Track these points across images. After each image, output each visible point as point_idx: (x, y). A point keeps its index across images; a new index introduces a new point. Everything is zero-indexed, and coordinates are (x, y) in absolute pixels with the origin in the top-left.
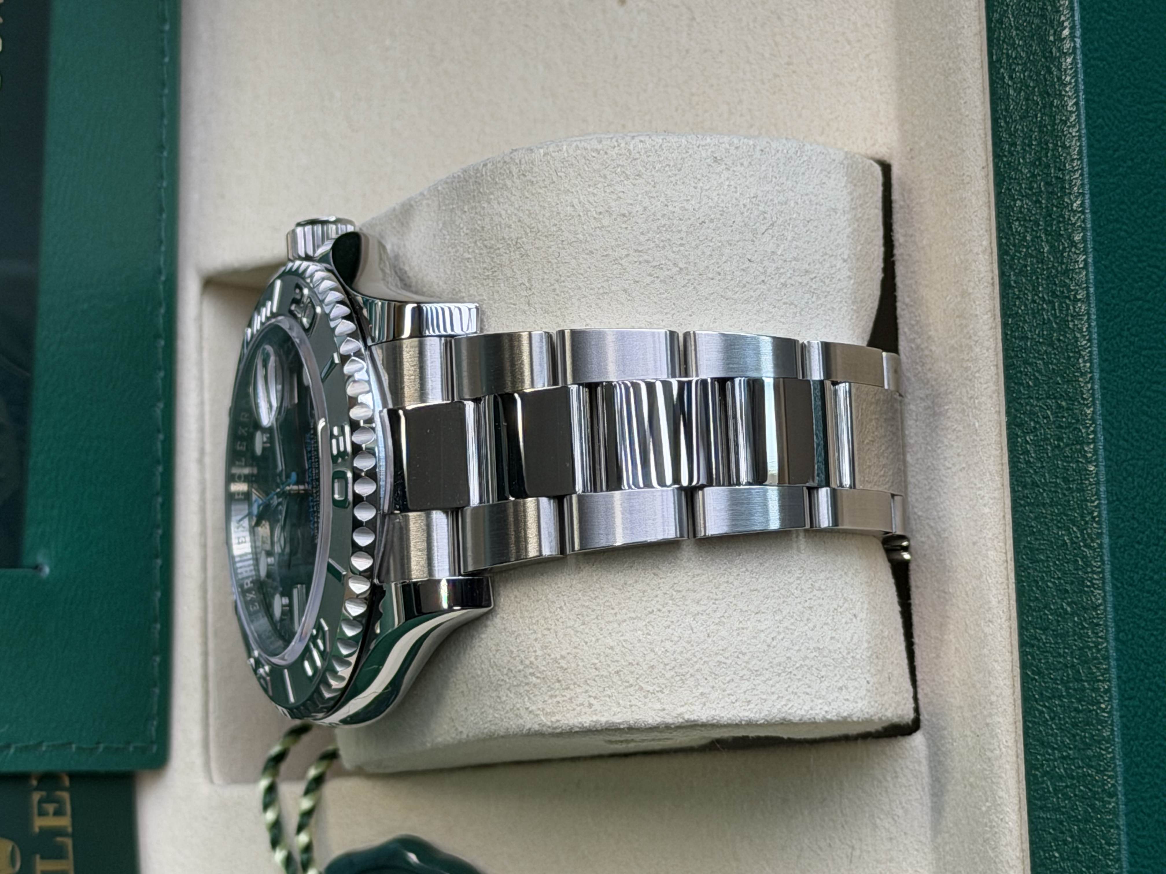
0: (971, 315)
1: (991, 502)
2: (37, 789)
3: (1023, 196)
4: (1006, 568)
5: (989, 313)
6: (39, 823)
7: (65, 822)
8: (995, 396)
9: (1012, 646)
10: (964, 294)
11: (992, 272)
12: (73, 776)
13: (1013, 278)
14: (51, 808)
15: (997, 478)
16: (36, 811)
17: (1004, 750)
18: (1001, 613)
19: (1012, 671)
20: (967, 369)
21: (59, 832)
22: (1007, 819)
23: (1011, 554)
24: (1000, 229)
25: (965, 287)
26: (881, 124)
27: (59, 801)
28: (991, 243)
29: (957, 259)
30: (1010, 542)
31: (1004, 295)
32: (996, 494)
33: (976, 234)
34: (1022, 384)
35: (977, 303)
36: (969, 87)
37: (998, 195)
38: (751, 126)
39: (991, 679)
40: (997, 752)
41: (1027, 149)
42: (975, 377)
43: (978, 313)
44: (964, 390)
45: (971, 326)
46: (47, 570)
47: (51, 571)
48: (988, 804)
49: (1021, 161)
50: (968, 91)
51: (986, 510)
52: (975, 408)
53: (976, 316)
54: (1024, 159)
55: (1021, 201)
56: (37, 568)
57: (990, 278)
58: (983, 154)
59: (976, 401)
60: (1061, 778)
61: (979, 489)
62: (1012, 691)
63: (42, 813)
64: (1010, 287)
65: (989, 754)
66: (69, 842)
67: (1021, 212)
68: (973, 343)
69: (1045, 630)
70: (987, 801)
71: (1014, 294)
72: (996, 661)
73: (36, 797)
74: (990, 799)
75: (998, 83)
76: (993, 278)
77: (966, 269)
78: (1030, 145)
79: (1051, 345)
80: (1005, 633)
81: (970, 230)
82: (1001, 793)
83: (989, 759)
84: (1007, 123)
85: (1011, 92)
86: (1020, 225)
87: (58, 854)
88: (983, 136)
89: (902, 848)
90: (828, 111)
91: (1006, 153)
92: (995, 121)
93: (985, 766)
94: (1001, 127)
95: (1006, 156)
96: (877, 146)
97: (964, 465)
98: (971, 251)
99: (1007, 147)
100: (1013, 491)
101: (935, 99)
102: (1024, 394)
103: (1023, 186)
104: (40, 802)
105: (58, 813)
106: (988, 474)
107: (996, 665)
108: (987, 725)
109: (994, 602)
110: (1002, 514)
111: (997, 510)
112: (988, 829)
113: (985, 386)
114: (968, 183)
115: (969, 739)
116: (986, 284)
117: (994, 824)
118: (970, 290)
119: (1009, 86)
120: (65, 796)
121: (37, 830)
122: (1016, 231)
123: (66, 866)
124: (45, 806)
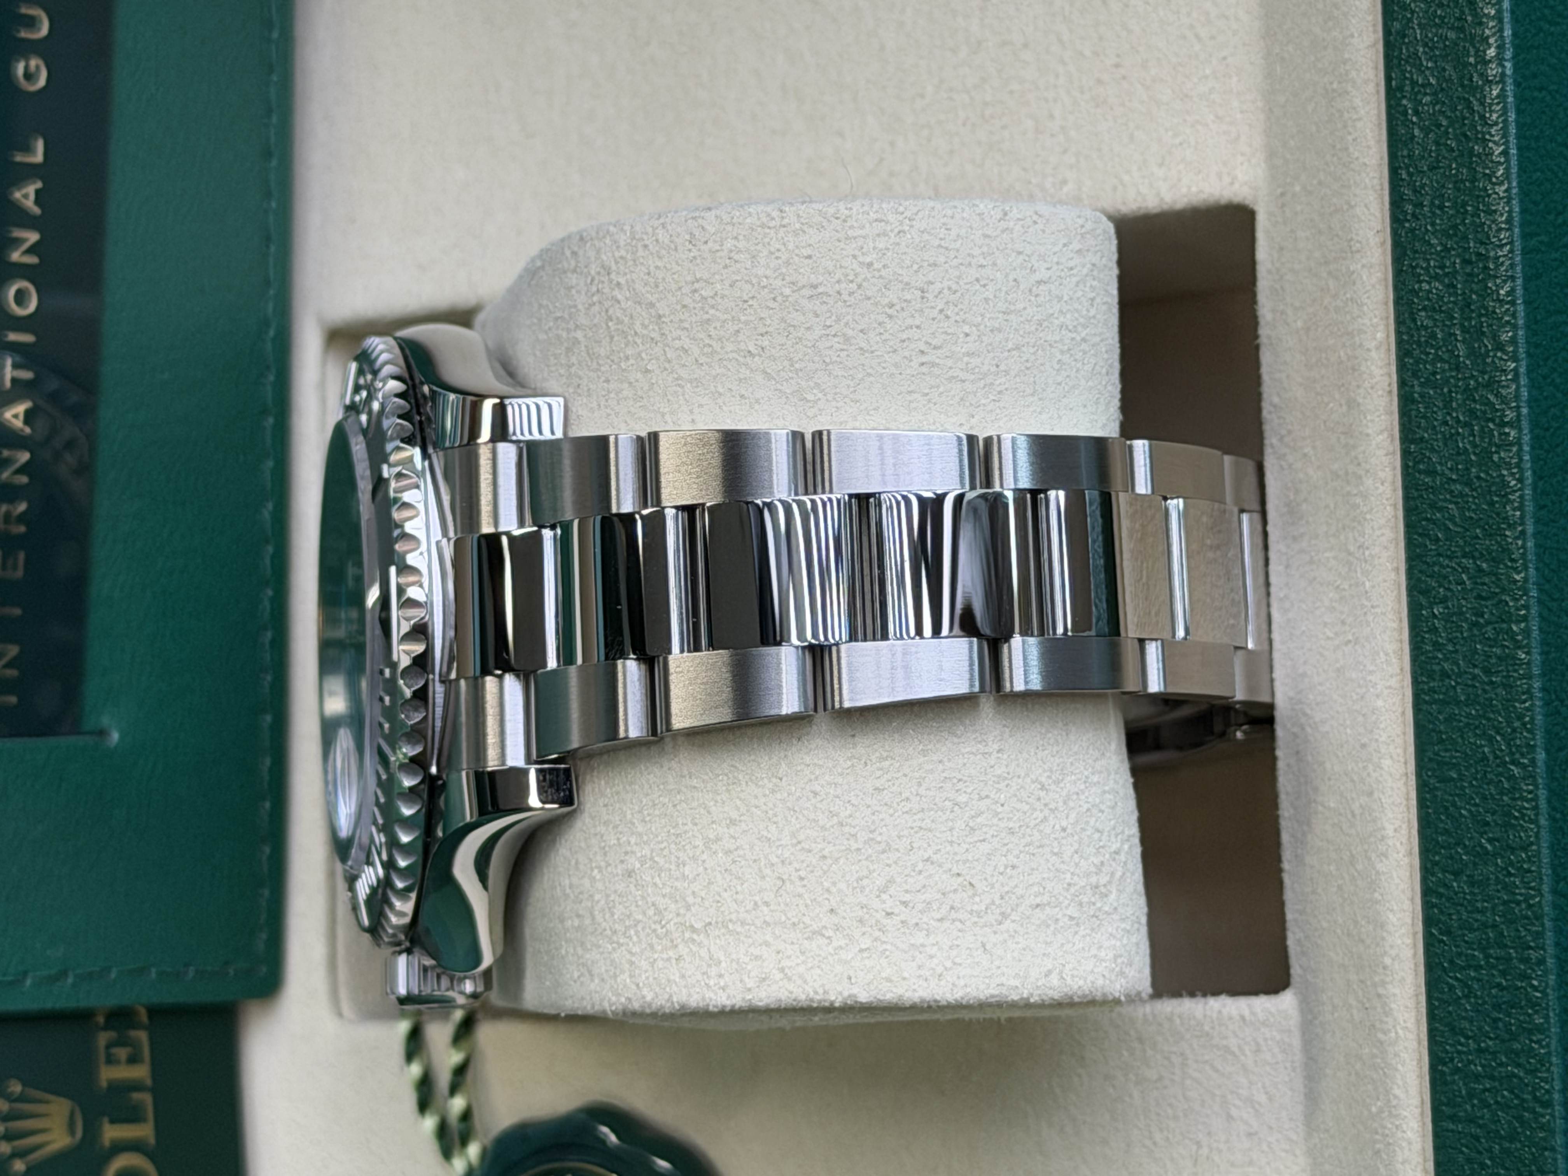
0: (1361, 433)
1: (1386, 692)
2: (106, 1028)
3: (1431, 277)
4: (1406, 784)
5: (1386, 434)
6: (108, 1074)
7: (141, 1072)
8: (1392, 547)
9: (1413, 890)
10: (1352, 404)
11: (1390, 375)
12: (154, 1012)
13: (1417, 389)
14: (122, 1053)
15: (1394, 660)
16: (102, 1057)
17: (1400, 1032)
18: (1398, 844)
19: (1413, 925)
20: (1356, 506)
21: (136, 1086)
22: (1405, 1127)
23: (1412, 767)
24: (1399, 322)
25: (1352, 394)
26: (1242, 154)
27: (135, 1045)
28: (1388, 336)
29: (1342, 354)
30: (1411, 749)
31: (1404, 413)
32: (1393, 682)
33: (1367, 321)
34: (1428, 536)
35: (1369, 418)
36: (1360, 119)
37: (1398, 273)
38: (1065, 151)
39: (1385, 934)
40: (1393, 1035)
41: (1438, 212)
42: (1365, 519)
43: (1370, 431)
44: (1350, 535)
45: (1362, 448)
46: (115, 736)
47: (122, 738)
48: (1379, 1103)
49: (1429, 227)
50: (1359, 125)
51: (1380, 703)
52: (1366, 561)
53: (1368, 435)
54: (1433, 224)
55: (1429, 283)
56: (102, 733)
57: (1387, 384)
58: (1378, 214)
59: (1367, 553)
60: (1477, 1077)
61: (1371, 672)
62: (1412, 951)
63: (111, 1060)
64: (1413, 401)
65: (1380, 1036)
66: (147, 1098)
67: (1429, 299)
68: (1363, 473)
69: (1457, 874)
70: (1378, 1099)
71: (1418, 410)
72: (1392, 911)
73: (103, 1038)
74: (1381, 1097)
75: (1398, 119)
76: (1390, 385)
77: (1354, 370)
78: (1441, 207)
79: (1469, 484)
80: (1405, 873)
81: (1359, 317)
82: (1397, 1091)
83: (1381, 1043)
84: (1410, 174)
85: (1416, 132)
86: (1429, 317)
87: (133, 1116)
88: (1378, 187)
89: (1265, 1147)
90: (1170, 133)
91: (1409, 217)
92: (1394, 171)
93: (1375, 1051)
94: (1402, 180)
95: (1408, 221)
96: (1236, 186)
97: (1350, 637)
98: (1361, 345)
99: (1409, 208)
100: (1415, 682)
101: (1314, 128)
102: (1431, 550)
103: (1432, 263)
104: (108, 1047)
105: (133, 1060)
106: (1382, 654)
107: (1391, 916)
108: (1379, 996)
109: (1390, 831)
110: (1400, 710)
111: (1394, 704)
112: (1378, 1137)
113: (1378, 533)
114: (1358, 251)
115: (1355, 1012)
116: (1380, 393)
117: (1387, 1132)
118: (1360, 400)
119: (1414, 123)
120: (143, 1036)
121: (104, 1084)
122: (1422, 325)
123: (145, 1131)
124: (115, 1050)
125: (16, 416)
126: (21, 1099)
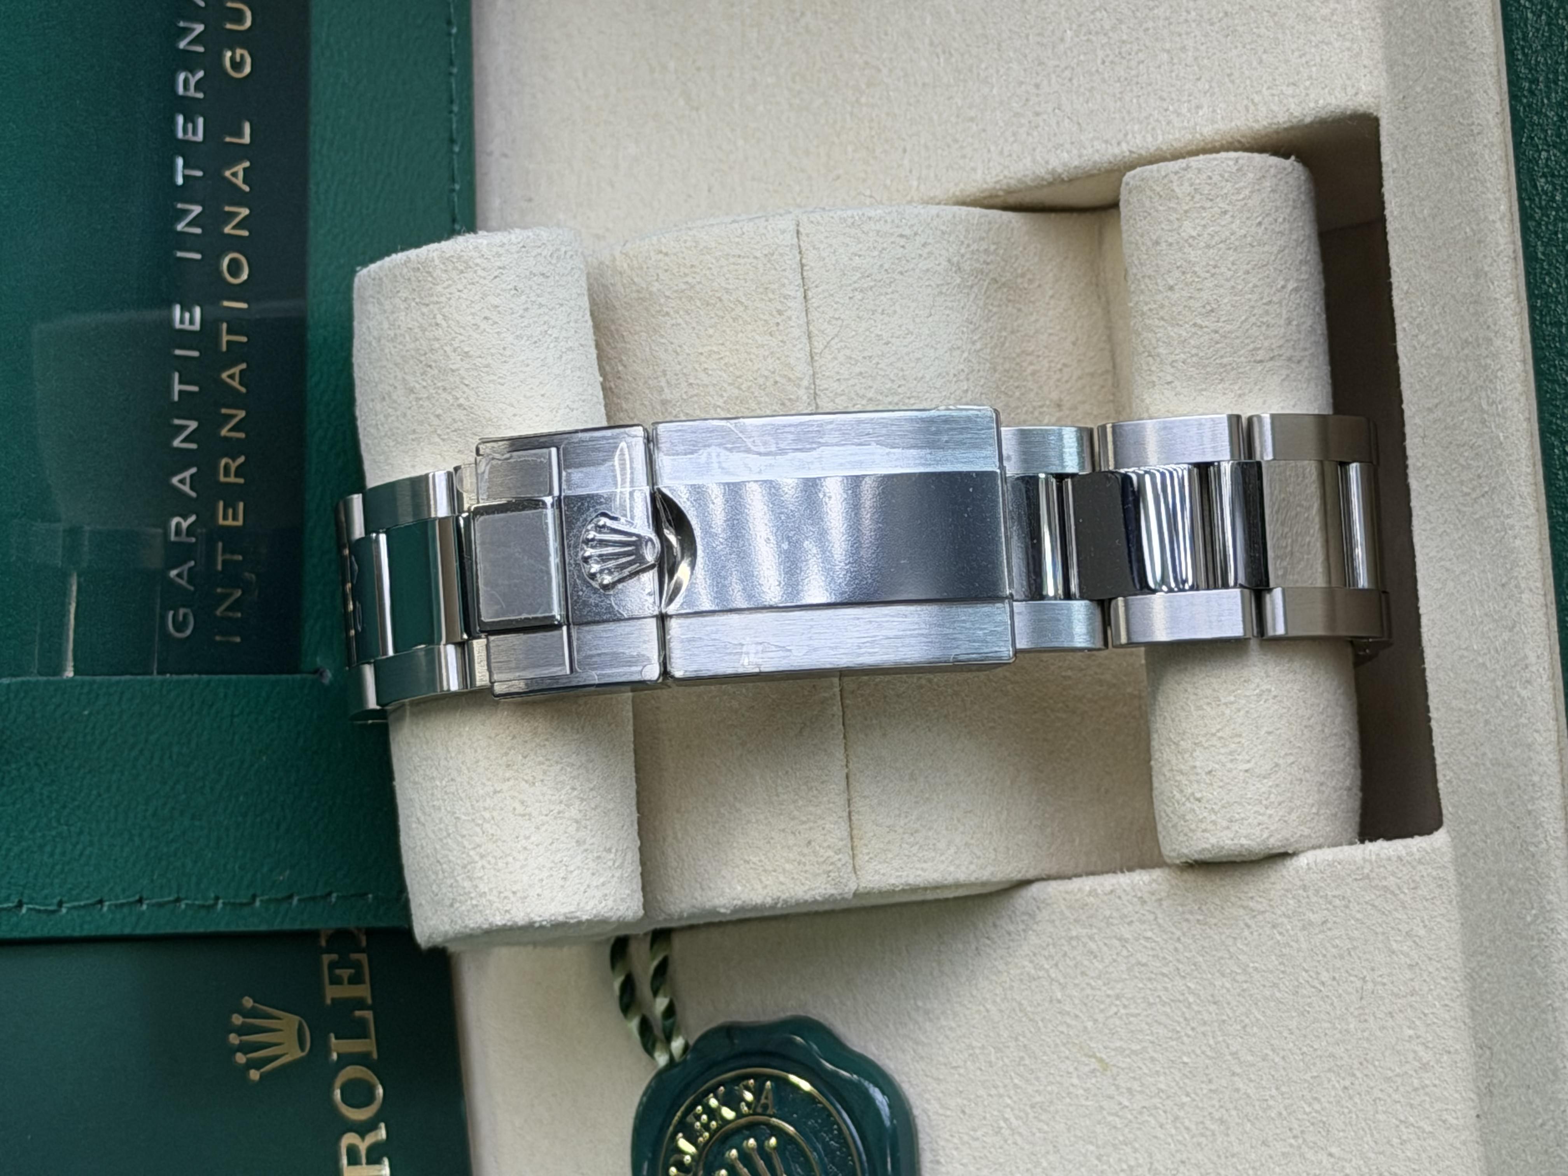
0: (1489, 299)
1: (1523, 532)
2: (329, 951)
3: (1549, 146)
4: (1546, 614)
5: (1512, 296)
6: (332, 992)
7: (363, 991)
8: (1523, 399)
9: (1557, 711)
10: (1478, 274)
11: (1514, 243)
12: (372, 934)
13: (1540, 249)
14: (345, 973)
15: (1530, 502)
16: (326, 978)
17: (1552, 842)
18: (1541, 670)
19: (1559, 743)
20: (1486, 367)
21: (357, 1004)
22: (1559, 929)
23: (1551, 596)
24: (1521, 189)
25: (1479, 265)
26: (1365, 67)
27: (357, 966)
28: (1511, 207)
29: (1468, 230)
30: (1550, 581)
31: (1529, 273)
32: (1530, 522)
33: (1490, 196)
34: (1556, 381)
35: (1496, 283)
36: (1476, 13)
37: (1517, 145)
38: (1199, 79)
39: (1532, 754)
40: (1544, 846)
41: (1552, 86)
42: (1496, 377)
43: (1498, 296)
44: (1483, 394)
45: (1490, 313)
46: (329, 675)
47: (335, 675)
48: (1534, 912)
49: (1546, 101)
50: (1475, 18)
51: (1518, 542)
52: (1498, 415)
53: (1496, 299)
54: (1549, 99)
55: (1548, 151)
56: (318, 672)
57: (1511, 251)
58: (1497, 98)
59: (1500, 407)
61: (1508, 517)
62: (1558, 769)
63: (336, 981)
64: (1537, 259)
65: (1532, 849)
66: (368, 1015)
67: (1547, 166)
68: (1492, 335)
70: (1533, 908)
71: (1542, 268)
72: (1537, 731)
73: (326, 958)
74: (1535, 905)
75: (1511, 5)
76: (1514, 251)
77: (1479, 242)
78: (1556, 82)
80: (1549, 697)
81: (1483, 193)
82: (1550, 897)
83: (1533, 856)
84: (1525, 55)
85: (1530, 15)
86: (1547, 182)
87: (356, 1032)
88: (1495, 74)
89: (1425, 977)
90: (1296, 54)
91: (1526, 93)
92: (1510, 53)
93: (1528, 864)
94: (1518, 60)
95: (1526, 97)
96: (1360, 96)
97: (1486, 489)
98: (1486, 218)
99: (1526, 85)
100: (1551, 516)
101: (1432, 31)
102: (1560, 394)
103: (1549, 132)
104: (333, 966)
105: (356, 980)
106: (1518, 498)
107: (1536, 735)
108: (1530, 813)
109: (1532, 659)
110: (1538, 547)
111: (1531, 542)
112: (1535, 943)
113: (1509, 388)
114: (1479, 133)
115: (1506, 833)
116: (1506, 259)
117: (1543, 936)
118: (1486, 269)
119: (1527, 8)
120: (363, 957)
121: (328, 1001)
122: (1543, 190)
123: (368, 1045)
124: (338, 972)
125: (231, 377)
126: (252, 1013)
